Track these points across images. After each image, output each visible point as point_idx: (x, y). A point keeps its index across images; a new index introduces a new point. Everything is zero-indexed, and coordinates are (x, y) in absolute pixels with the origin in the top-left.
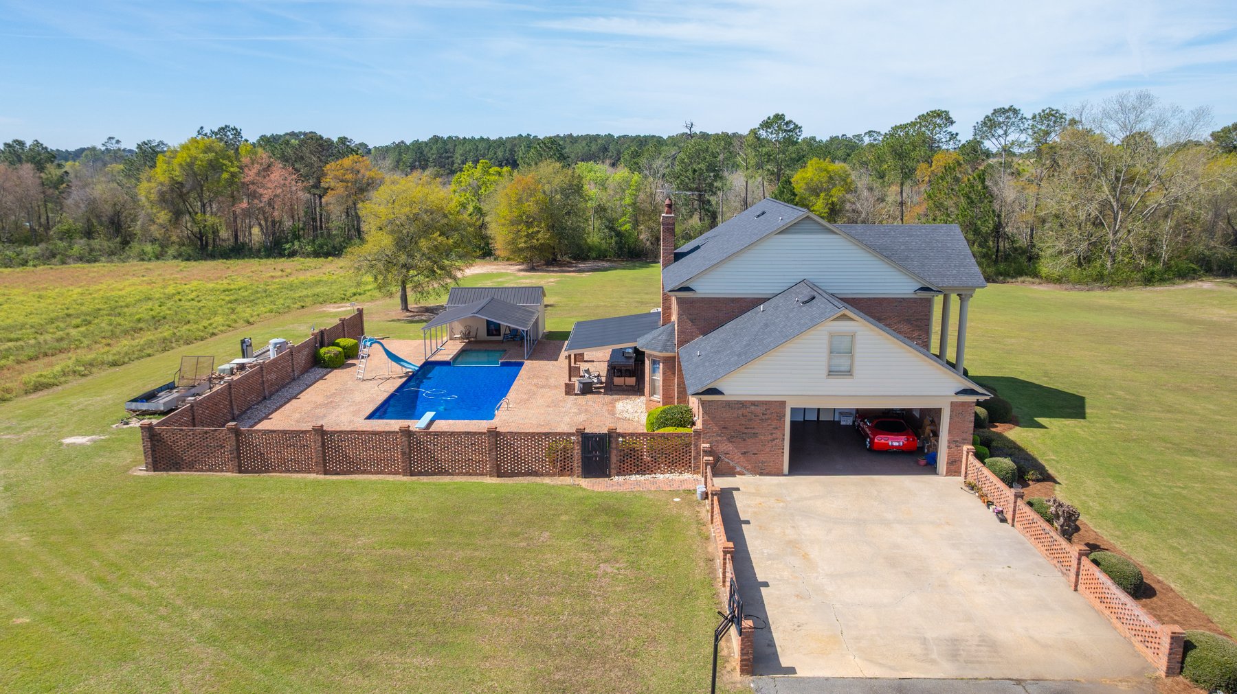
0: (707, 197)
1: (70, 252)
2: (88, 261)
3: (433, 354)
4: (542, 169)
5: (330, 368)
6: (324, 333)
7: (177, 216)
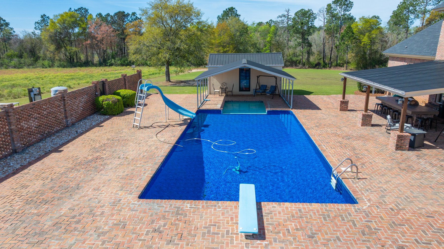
0: (306, 37)
1: (10, 64)
2: (18, 68)
3: (202, 104)
4: (230, 20)
5: (109, 115)
6: (105, 84)
7: (59, 48)
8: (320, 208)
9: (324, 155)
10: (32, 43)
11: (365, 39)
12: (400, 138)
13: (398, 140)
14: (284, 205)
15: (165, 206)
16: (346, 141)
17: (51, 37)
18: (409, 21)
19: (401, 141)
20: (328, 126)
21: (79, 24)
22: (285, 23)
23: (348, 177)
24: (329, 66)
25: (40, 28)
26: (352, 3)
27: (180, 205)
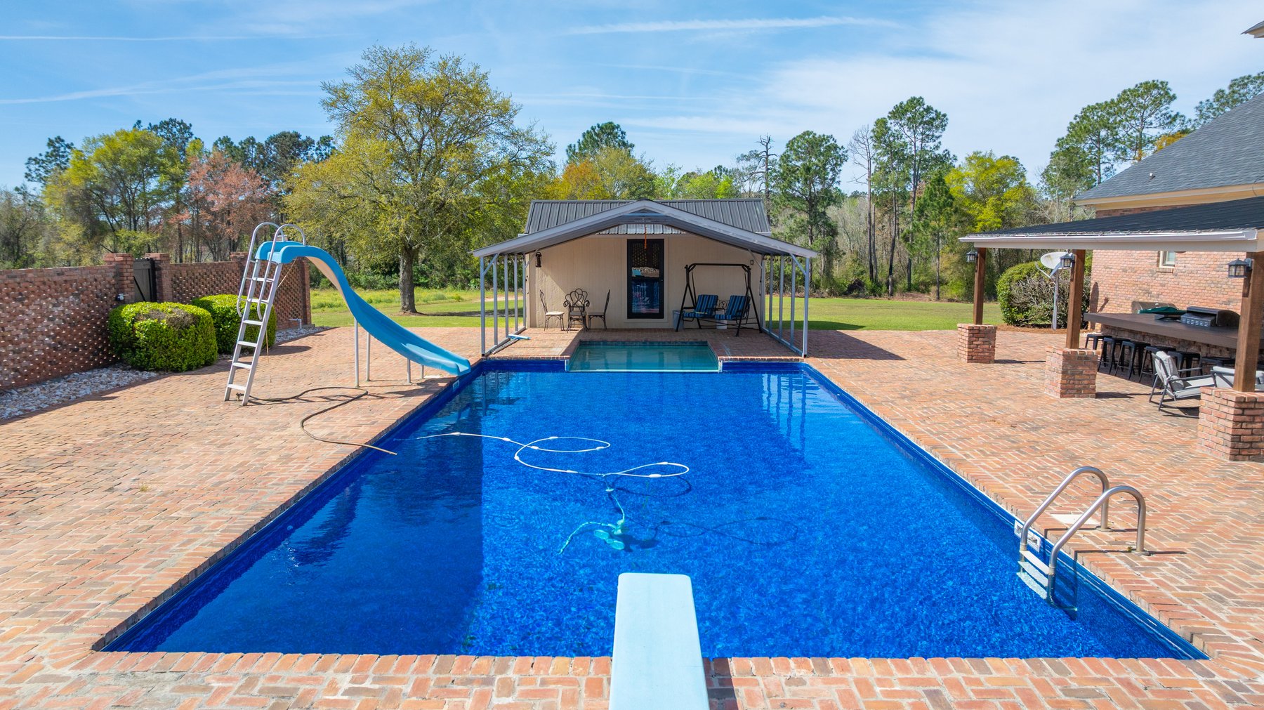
0: (821, 209)
3: (501, 345)
4: (603, 158)
5: (157, 370)
6: (160, 269)
7: (94, 233)
8: (1035, 682)
9: (961, 473)
10: (13, 220)
11: (987, 215)
12: (1247, 412)
13: (1239, 418)
14: (845, 669)
15: (216, 685)
16: (1026, 434)
17: (71, 199)
18: (1103, 167)
19: (1253, 422)
20: (945, 397)
21: (163, 165)
22: (760, 175)
23: (1098, 547)
24: (887, 291)
25: (43, 175)
26: (944, 115)
27: (300, 680)
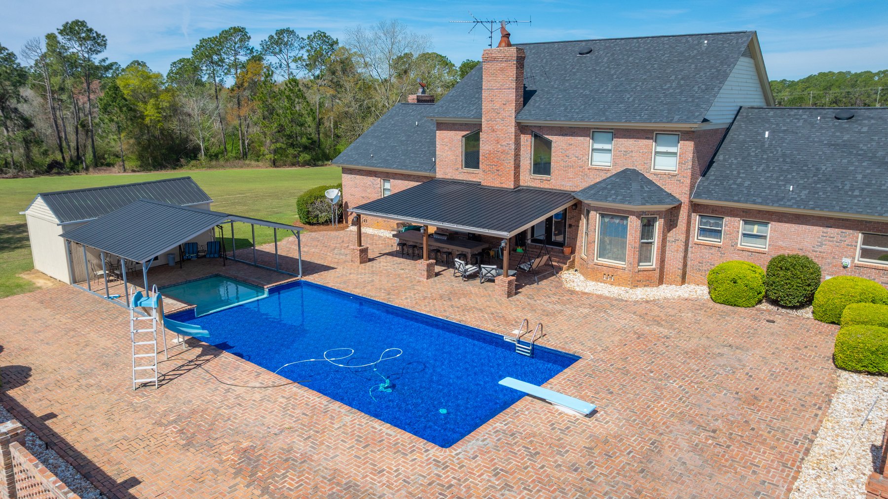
0: (12, 105)
11: (150, 111)
13: (508, 286)
24: (83, 168)
